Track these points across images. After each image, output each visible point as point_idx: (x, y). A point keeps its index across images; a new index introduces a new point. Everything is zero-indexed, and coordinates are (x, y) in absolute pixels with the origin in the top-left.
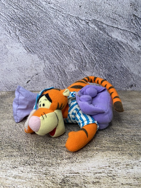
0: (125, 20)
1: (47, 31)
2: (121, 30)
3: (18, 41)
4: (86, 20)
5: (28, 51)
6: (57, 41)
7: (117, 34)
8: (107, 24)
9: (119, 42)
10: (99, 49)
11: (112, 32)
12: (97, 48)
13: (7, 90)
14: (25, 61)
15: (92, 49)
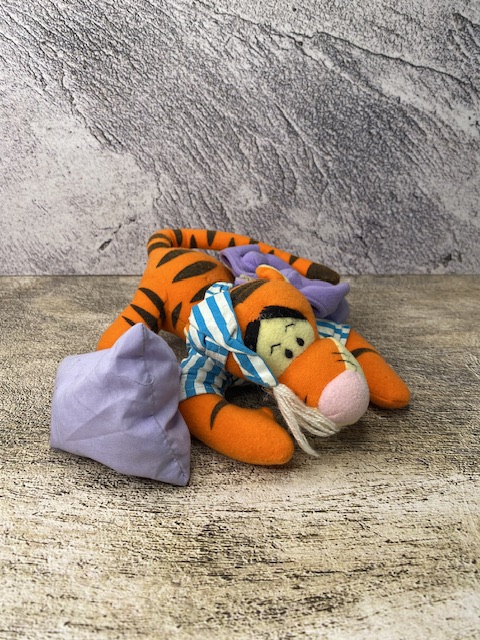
0: (427, 33)
1: (166, 73)
2: (414, 69)
3: (68, 108)
4: (295, 36)
5: (103, 141)
6: (199, 106)
7: (400, 81)
8: (365, 48)
9: (404, 108)
10: (339, 135)
11: (382, 74)
12: (330, 132)
13: (37, 270)
14: (92, 175)
15: (316, 135)
